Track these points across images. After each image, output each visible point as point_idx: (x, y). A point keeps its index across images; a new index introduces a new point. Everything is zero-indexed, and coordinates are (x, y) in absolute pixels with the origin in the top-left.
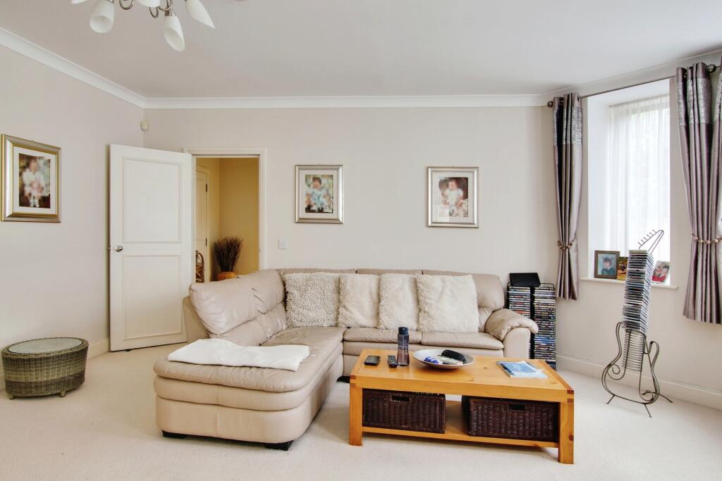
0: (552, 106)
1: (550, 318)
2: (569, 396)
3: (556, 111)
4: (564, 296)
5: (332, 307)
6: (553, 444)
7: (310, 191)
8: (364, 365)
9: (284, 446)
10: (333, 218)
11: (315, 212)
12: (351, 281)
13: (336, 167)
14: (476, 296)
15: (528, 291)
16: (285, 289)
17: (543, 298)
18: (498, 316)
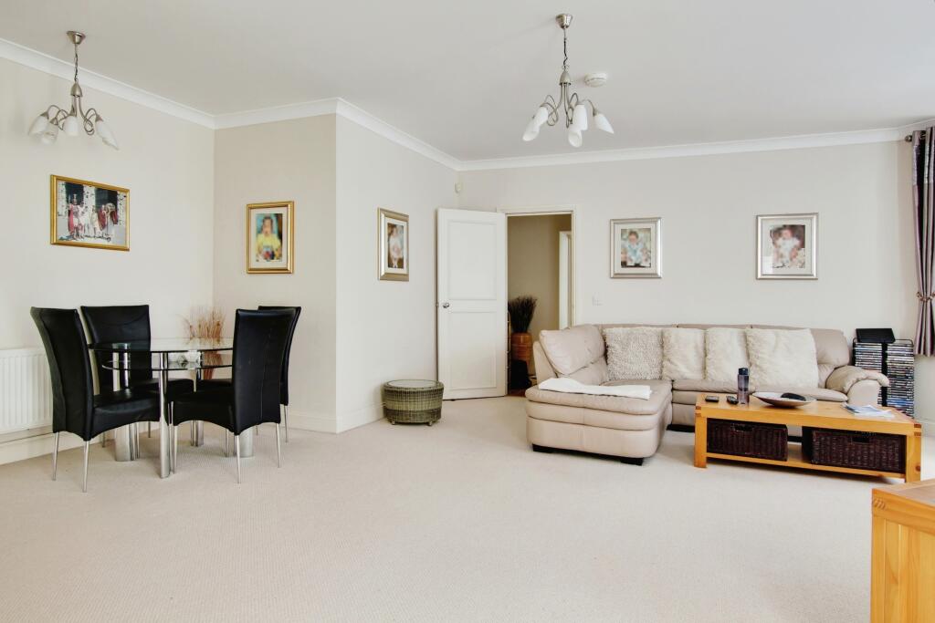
0: (911, 140)
1: (907, 377)
2: (917, 430)
3: (915, 147)
4: (925, 353)
5: (656, 361)
6: (899, 475)
7: (627, 244)
8: (704, 402)
9: (638, 461)
10: (651, 272)
11: (631, 268)
12: (673, 335)
13: (654, 220)
14: (815, 351)
15: (879, 347)
16: (605, 343)
17: (896, 356)
18: (841, 372)
